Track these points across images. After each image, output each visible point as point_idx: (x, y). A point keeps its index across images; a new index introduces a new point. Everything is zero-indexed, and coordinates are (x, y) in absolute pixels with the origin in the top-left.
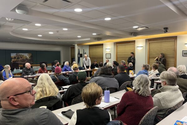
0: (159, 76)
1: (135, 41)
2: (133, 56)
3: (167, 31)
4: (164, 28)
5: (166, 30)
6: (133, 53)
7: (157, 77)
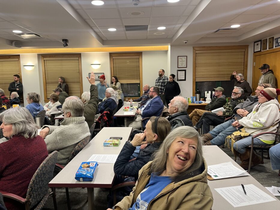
0: (61, 109)
1: (19, 55)
2: (18, 82)
3: (67, 45)
4: (63, 40)
5: (66, 43)
6: (18, 76)
7: (59, 110)
